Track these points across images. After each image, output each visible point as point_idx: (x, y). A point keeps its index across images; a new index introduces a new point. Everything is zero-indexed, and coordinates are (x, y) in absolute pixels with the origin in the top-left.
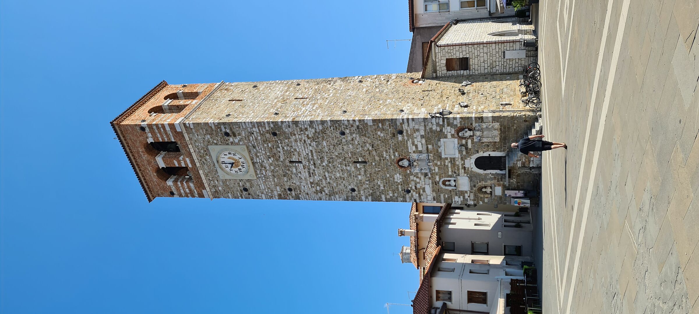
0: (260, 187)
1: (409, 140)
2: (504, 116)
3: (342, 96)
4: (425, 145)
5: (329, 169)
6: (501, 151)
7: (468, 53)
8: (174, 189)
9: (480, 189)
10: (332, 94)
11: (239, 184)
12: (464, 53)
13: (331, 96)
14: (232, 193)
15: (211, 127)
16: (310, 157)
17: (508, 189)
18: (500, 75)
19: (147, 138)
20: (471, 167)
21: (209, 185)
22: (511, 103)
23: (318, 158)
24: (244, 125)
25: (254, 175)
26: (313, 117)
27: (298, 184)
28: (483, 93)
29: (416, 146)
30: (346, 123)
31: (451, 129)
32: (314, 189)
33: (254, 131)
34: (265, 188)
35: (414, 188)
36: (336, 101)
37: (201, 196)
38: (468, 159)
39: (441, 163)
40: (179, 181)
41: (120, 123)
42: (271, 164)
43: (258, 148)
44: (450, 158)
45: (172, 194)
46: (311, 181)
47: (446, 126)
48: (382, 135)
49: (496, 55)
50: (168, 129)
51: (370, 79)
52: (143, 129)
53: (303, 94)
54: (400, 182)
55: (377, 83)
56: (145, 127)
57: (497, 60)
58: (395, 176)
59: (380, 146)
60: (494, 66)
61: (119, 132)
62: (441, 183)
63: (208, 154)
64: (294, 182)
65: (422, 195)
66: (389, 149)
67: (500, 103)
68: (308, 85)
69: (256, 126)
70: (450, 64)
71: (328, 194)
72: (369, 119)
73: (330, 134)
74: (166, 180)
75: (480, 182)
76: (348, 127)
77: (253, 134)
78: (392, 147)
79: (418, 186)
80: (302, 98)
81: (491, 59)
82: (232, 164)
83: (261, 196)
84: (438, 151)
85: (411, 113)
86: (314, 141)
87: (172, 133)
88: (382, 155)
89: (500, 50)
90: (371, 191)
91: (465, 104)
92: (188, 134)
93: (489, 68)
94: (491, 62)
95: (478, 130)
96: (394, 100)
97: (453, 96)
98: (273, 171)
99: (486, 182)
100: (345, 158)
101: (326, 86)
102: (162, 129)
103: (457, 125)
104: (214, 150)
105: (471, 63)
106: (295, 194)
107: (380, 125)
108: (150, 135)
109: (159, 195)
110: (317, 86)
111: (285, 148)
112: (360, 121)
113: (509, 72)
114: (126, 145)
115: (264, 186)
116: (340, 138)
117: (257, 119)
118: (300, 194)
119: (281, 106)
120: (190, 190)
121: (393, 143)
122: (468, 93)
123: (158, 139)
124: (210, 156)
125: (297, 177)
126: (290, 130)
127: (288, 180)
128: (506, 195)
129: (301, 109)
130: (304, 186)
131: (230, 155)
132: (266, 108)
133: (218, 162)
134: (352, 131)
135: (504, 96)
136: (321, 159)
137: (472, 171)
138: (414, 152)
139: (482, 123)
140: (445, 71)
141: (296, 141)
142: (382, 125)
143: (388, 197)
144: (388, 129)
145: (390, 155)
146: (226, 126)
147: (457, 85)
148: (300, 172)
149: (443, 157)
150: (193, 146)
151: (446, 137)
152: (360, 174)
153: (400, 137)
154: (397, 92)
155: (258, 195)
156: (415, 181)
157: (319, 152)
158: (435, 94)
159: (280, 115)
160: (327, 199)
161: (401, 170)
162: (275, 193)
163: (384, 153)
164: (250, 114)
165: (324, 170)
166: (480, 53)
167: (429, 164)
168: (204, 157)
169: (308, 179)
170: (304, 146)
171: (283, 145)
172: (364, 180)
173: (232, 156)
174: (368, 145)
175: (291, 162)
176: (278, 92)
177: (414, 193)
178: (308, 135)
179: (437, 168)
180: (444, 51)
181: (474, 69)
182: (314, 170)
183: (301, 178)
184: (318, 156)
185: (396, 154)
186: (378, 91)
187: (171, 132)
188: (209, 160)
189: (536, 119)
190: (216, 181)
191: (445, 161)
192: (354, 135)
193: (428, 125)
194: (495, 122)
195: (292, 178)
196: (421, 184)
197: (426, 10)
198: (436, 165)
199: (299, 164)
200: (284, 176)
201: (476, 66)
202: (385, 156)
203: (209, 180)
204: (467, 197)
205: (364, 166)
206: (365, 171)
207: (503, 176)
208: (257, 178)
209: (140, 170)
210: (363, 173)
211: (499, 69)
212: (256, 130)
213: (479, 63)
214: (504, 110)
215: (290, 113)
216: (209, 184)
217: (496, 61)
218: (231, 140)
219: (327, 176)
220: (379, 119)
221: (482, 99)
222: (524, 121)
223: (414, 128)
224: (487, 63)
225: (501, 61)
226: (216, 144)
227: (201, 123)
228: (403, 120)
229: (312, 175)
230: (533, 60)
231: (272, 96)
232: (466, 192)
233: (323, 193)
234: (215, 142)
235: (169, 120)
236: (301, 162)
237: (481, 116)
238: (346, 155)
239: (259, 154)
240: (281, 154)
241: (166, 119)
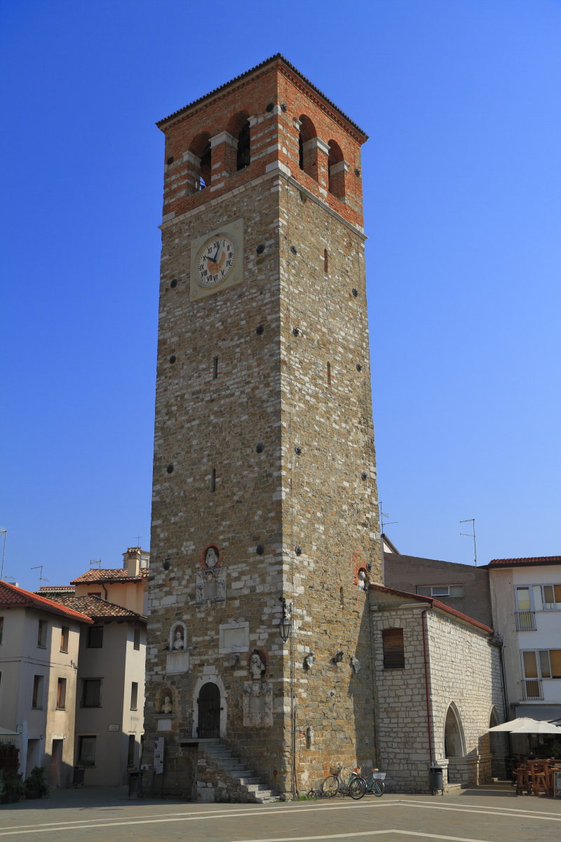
0: (178, 307)
1: (247, 566)
2: (283, 734)
3: (334, 446)
4: (240, 595)
5: (203, 427)
6: (227, 729)
7: (411, 666)
8: (177, 163)
9: (168, 693)
10: (337, 427)
11: (184, 272)
12: (412, 660)
13: (334, 425)
14: (170, 262)
15: (272, 222)
16: (223, 393)
17: (166, 743)
18: (374, 726)
19: (256, 116)
20: (204, 677)
21: (182, 222)
22: (312, 748)
23: (221, 406)
24: (275, 277)
25: (198, 297)
26: (289, 396)
27: (182, 373)
28: (334, 696)
29: (238, 579)
30: (277, 454)
31: (265, 641)
32: (173, 400)
33: (265, 295)
34: (177, 316)
35: (172, 575)
36: (323, 435)
37: (166, 210)
38: (217, 671)
39: (210, 622)
40: (190, 172)
41: (279, 69)
42: (212, 325)
43: (239, 303)
44: (218, 639)
45: (169, 161)
46: (186, 396)
47: (270, 631)
48: (256, 518)
49: (409, 717)
50: (270, 150)
51: (370, 494)
52: (270, 108)
53: (339, 376)
54: (182, 552)
55: (360, 507)
56: (273, 112)
57: (401, 720)
58: (192, 543)
59: (238, 515)
60: (390, 715)
61: (264, 69)
62: (179, 623)
63: (231, 218)
64: (185, 367)
65: (161, 590)
66: (234, 531)
67: (311, 727)
68: (358, 384)
69: (273, 299)
70: (393, 634)
71: (165, 426)
72: (283, 494)
73: (259, 427)
74: (191, 150)
75: (179, 692)
76: (269, 458)
77: (261, 293)
78: (238, 535)
79: (175, 583)
80: (329, 375)
81: (403, 709)
82: (214, 260)
83: (163, 311)
84: (230, 618)
85: (294, 568)
86: (248, 399)
87: (263, 157)
88: (226, 518)
89: (416, 725)
90: (168, 501)
91: (311, 665)
92: (262, 184)
93: (386, 706)
94: (397, 709)
95: (261, 688)
96: (323, 537)
97: (329, 642)
98: (202, 329)
99: (179, 703)
100: (221, 454)
101: (355, 416)
102: (269, 140)
103: (270, 650)
104: (235, 229)
105: (395, 673)
106: (166, 369)
107: (272, 514)
108: (261, 120)
109: (167, 139)
110: (355, 401)
111: (238, 350)
112: (280, 478)
113: (380, 741)
114: (245, 80)
115: (180, 315)
116: (252, 445)
117: (285, 299)
118: (166, 377)
119: (313, 340)
120: (175, 191)
121: (244, 537)
122: (335, 669)
123: (254, 135)
124: (228, 222)
125: (193, 371)
126: (266, 357)
127: (188, 356)
128: (157, 738)
129: (305, 375)
130: (177, 384)
131: (227, 255)
132: (310, 314)
133: (217, 235)
134: (263, 465)
135: (327, 734)
136: (221, 412)
137: (196, 678)
138: (229, 575)
139: (274, 694)
140: (382, 626)
141: (249, 368)
142: (273, 518)
143: (159, 530)
144: (266, 528)
145: (224, 532)
146: (273, 248)
147: (354, 650)
148: (200, 377)
149: (221, 626)
150: (242, 192)
151: (252, 631)
152: (195, 480)
153: (252, 550)
154: (343, 542)
155: (165, 306)
156: (183, 578)
157: (231, 407)
158: (335, 610)
159: (293, 339)
160: (157, 425)
161: (201, 552)
162: (168, 335)
163: (228, 522)
164: (296, 288)
165: (202, 417)
166: (412, 689)
167: (209, 601)
168: (226, 213)
169: (190, 390)
170: (240, 382)
171: (244, 346)
172: (186, 488)
173: (227, 258)
174: (241, 493)
175: (216, 359)
176: (343, 334)
177: (163, 576)
178: (257, 388)
179: (202, 615)
180: (416, 624)
181: (385, 679)
182: (202, 400)
183: (190, 377)
184: (224, 407)
185: (226, 544)
186: (344, 508)
187: (265, 156)
188: (220, 220)
189: (278, 792)
190: (188, 234)
191: (213, 630)
192: (256, 469)
193: (272, 598)
194: (274, 718)
195: (191, 362)
196: (179, 588)
197: (518, 589)
198: (208, 615)
199: (212, 374)
200: (195, 349)
201: (389, 683)
202: (224, 523)
203: (190, 222)
204: (155, 670)
205: (208, 488)
206: (199, 490)
207: (188, 733)
208: (192, 303)
209: (206, 106)
210: (196, 485)
211: (385, 723)
212: (268, 298)
213: (395, 688)
214: (297, 734)
215: (298, 355)
216: (184, 223)
217: (397, 717)
218: (252, 257)
219: (194, 423)
220: (281, 512)
221: (321, 693)
222: (276, 771)
223: (266, 573)
224: (395, 702)
225: (398, 727)
226: (245, 232)
227: (278, 205)
228: (281, 554)
229: (195, 396)
230: (401, 786)
231: (336, 323)
232: (164, 669)
233: (167, 418)
234: (249, 230)
235: (284, 151)
236: (215, 376)
237: (285, 694)
238: (226, 456)
239: (229, 304)
240: (229, 343)
241: (287, 146)
